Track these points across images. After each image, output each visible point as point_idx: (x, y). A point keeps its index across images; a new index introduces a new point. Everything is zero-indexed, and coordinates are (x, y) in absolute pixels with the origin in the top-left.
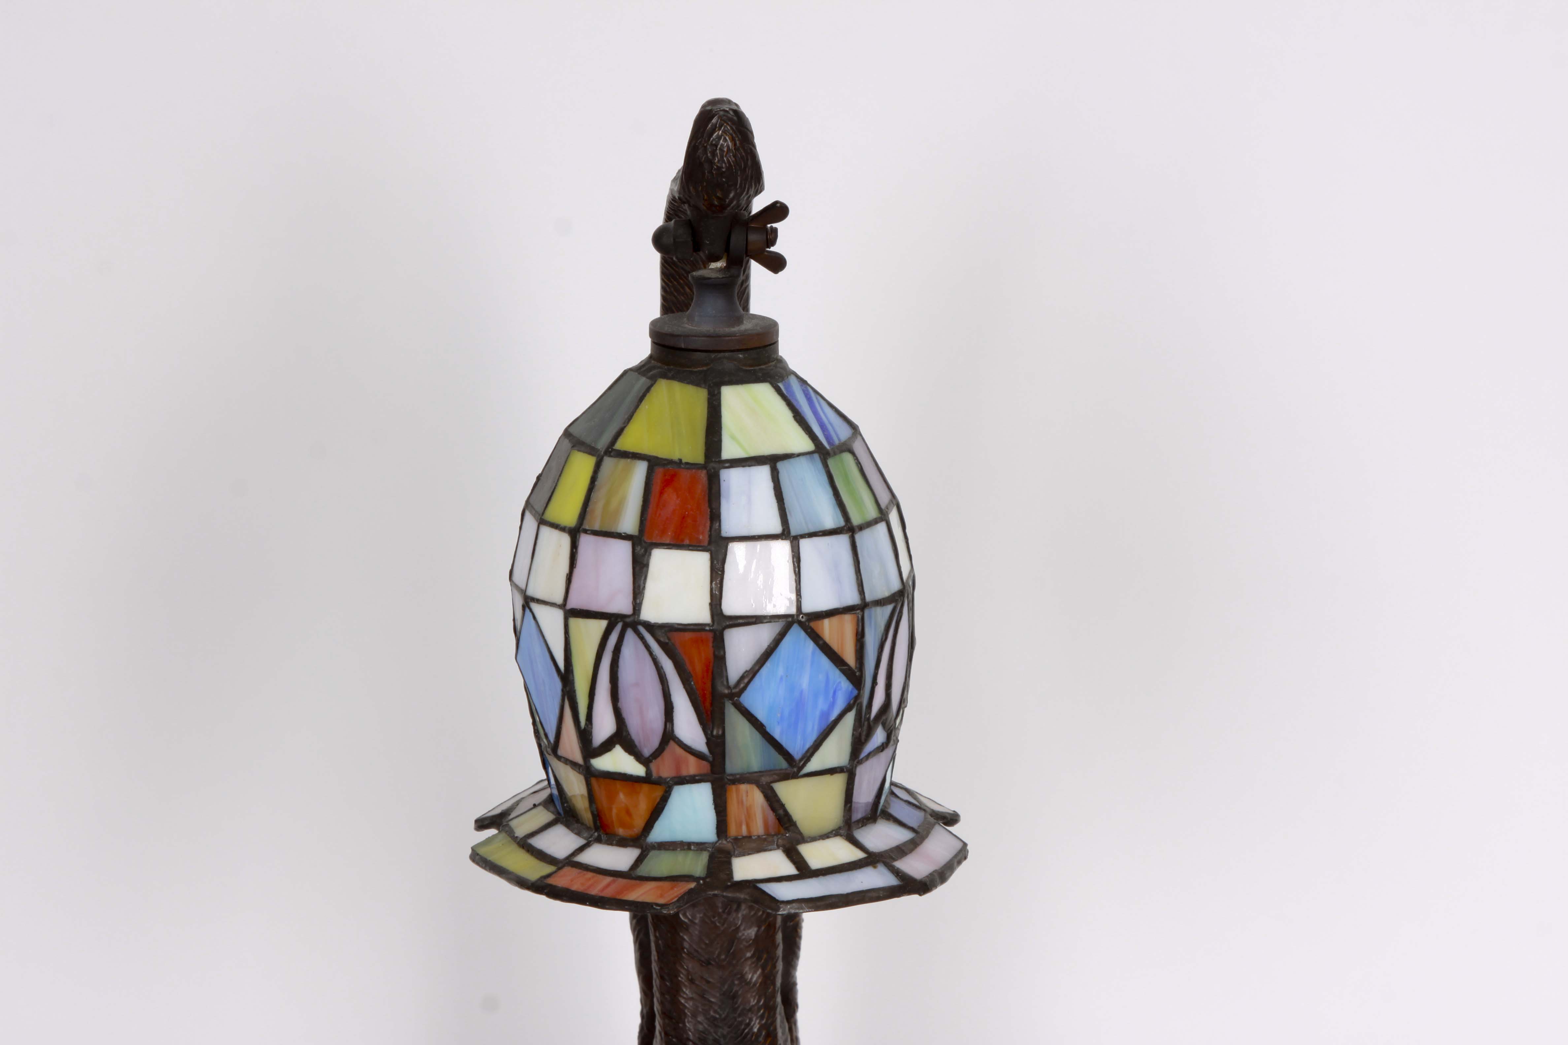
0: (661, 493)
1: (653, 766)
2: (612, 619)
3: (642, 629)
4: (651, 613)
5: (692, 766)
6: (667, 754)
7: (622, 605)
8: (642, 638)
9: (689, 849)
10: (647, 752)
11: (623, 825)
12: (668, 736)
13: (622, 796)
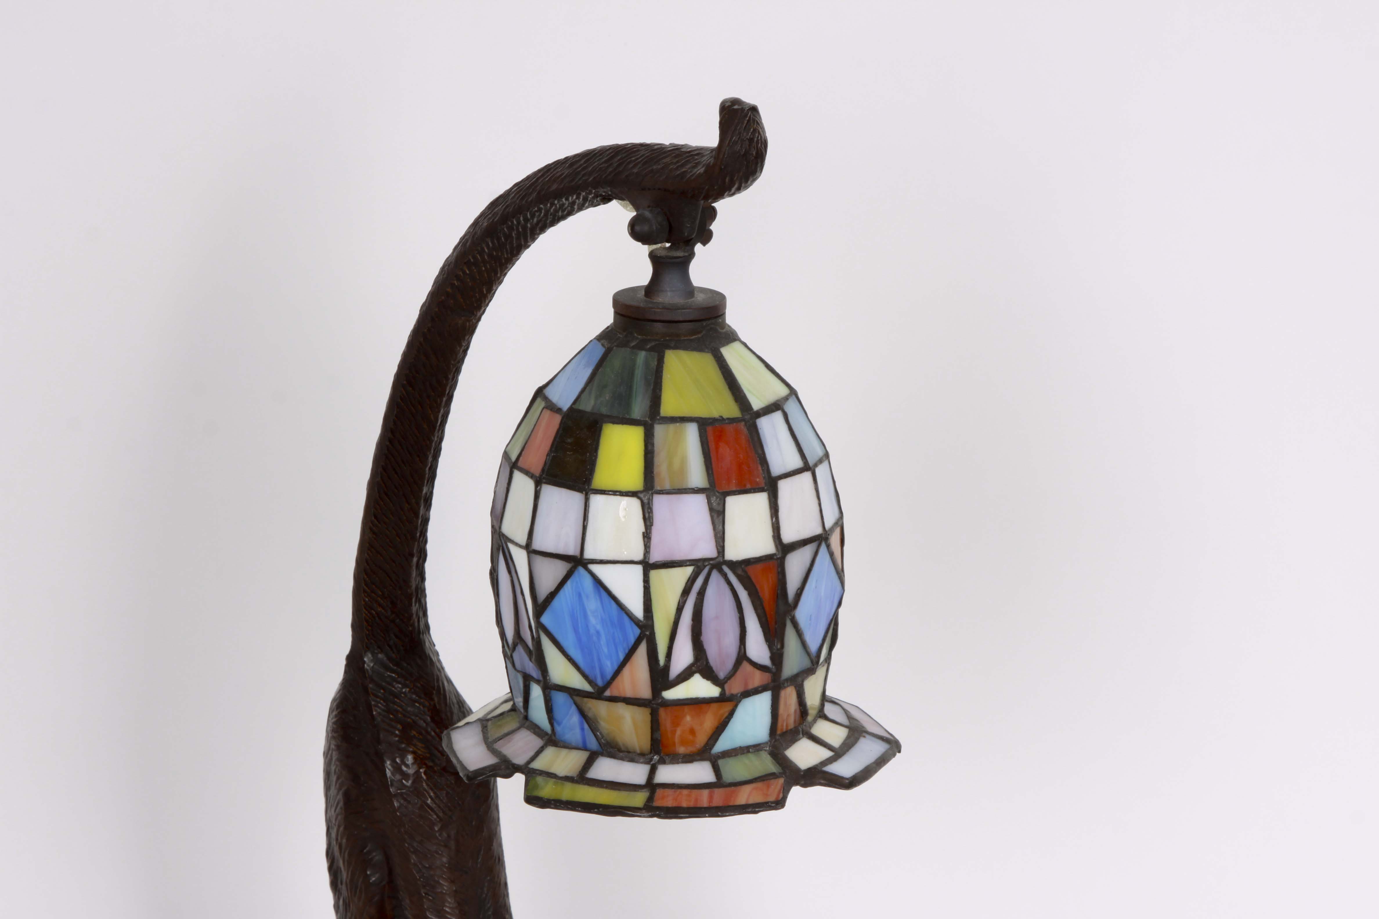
0: (717, 448)
1: (726, 687)
2: (699, 565)
3: (725, 568)
4: (734, 553)
5: (758, 679)
6: (739, 674)
7: (707, 550)
8: (725, 576)
9: (749, 752)
10: (722, 675)
11: (684, 742)
12: (742, 657)
13: (688, 718)
